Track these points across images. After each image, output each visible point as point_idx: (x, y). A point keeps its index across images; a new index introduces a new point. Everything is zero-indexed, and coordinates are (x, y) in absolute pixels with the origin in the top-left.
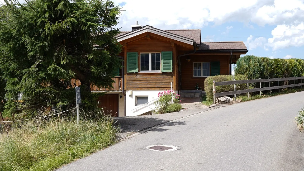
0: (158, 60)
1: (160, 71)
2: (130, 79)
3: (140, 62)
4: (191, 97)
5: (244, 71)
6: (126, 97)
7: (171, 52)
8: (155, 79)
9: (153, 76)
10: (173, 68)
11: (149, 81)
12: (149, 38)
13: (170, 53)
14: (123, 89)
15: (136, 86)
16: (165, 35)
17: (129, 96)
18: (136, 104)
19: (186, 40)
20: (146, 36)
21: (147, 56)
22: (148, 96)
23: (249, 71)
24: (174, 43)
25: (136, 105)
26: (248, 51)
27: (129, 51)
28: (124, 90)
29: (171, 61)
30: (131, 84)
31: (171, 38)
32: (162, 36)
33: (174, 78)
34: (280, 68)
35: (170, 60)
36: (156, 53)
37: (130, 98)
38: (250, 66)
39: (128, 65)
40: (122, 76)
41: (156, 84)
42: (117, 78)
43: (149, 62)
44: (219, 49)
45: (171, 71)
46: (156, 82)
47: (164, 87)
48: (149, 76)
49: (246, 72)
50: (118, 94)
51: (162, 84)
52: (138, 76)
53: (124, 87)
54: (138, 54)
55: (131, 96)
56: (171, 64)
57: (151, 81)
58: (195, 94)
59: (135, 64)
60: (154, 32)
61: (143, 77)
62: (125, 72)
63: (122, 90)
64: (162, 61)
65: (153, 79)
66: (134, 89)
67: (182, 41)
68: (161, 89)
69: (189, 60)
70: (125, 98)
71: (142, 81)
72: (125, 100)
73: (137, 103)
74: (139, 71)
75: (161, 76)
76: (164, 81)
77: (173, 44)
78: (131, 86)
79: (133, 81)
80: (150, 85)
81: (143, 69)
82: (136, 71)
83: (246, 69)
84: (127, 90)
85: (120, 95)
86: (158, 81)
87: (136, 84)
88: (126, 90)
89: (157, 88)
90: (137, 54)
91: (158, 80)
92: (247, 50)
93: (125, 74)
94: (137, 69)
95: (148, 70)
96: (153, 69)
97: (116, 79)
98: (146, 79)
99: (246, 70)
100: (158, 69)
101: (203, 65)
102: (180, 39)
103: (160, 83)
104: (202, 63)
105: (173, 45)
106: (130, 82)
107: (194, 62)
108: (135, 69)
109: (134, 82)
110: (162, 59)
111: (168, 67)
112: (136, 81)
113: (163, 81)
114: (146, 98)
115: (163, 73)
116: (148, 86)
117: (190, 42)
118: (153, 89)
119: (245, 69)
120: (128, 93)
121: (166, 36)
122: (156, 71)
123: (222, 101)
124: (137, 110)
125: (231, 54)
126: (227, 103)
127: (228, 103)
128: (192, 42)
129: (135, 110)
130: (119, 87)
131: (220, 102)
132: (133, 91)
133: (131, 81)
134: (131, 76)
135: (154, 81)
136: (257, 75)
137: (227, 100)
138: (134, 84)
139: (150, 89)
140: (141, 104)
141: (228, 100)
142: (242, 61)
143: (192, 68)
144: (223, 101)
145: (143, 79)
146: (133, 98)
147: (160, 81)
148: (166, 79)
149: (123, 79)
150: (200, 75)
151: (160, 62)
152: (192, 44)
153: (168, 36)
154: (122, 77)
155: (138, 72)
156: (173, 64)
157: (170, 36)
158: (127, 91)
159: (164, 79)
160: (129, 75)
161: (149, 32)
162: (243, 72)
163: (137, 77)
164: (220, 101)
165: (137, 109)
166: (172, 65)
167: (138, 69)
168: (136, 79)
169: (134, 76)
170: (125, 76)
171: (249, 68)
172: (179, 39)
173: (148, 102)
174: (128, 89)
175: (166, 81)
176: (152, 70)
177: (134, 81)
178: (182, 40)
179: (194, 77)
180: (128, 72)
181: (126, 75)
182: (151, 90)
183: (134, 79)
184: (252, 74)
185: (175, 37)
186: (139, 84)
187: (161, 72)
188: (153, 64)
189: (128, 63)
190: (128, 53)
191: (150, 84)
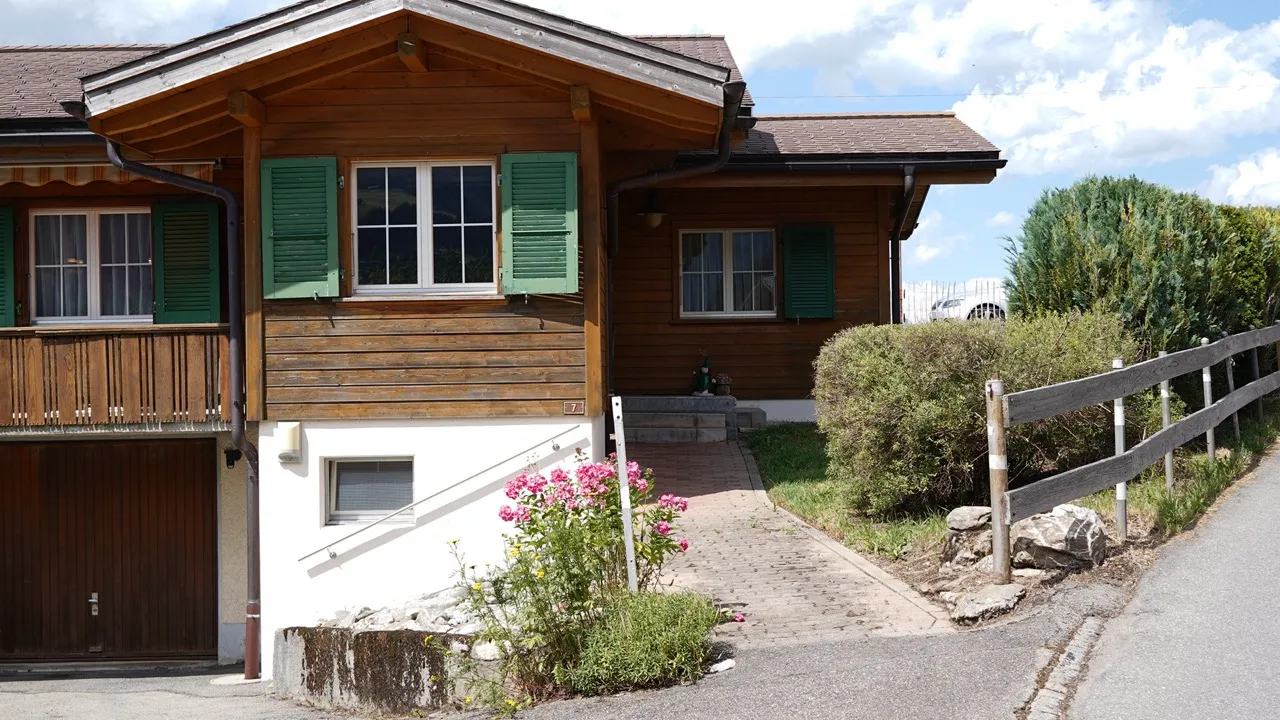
0: (480, 208)
1: (494, 284)
2: (284, 342)
3: (355, 227)
4: (676, 440)
5: (1085, 284)
6: (256, 468)
7: (570, 160)
8: (461, 342)
9: (442, 323)
10: (581, 267)
11: (418, 358)
12: (412, 60)
13: (563, 165)
14: (235, 410)
15: (324, 395)
16: (524, 37)
17: (277, 461)
18: (333, 512)
19: (677, 70)
20: (395, 47)
21: (405, 182)
22: (412, 457)
23: (1126, 286)
24: (593, 95)
25: (331, 520)
26: (1003, 164)
27: (277, 149)
28: (243, 416)
29: (571, 220)
30: (292, 375)
31: (573, 59)
32: (509, 39)
33: (592, 334)
34: (1251, 265)
35: (563, 209)
36: (461, 163)
37: (288, 475)
38: (1130, 255)
39: (268, 246)
40: (231, 324)
41: (467, 377)
42: (191, 339)
43: (418, 226)
44: (838, 149)
45: (568, 284)
46: (467, 366)
47: (521, 393)
48: (416, 323)
49: (1103, 292)
50: (215, 439)
51: (502, 376)
52: (344, 325)
53: (242, 399)
54: (342, 171)
55: (292, 459)
56: (572, 242)
57: (431, 358)
58: (696, 422)
59: (321, 237)
60: (446, 14)
61: (376, 331)
62: (250, 299)
63: (229, 422)
64: (507, 216)
65: (443, 342)
66: (314, 410)
67: (651, 76)
68: (502, 407)
69: (656, 219)
70: (251, 473)
71: (371, 359)
72: (251, 484)
73: (337, 508)
74: (345, 288)
75: (503, 323)
76: (524, 357)
77: (581, 98)
78: (294, 393)
79: (307, 358)
80: (422, 382)
81: (371, 275)
82: (329, 287)
83: (1106, 270)
84: (265, 417)
85: (224, 444)
86: (479, 358)
87: (327, 379)
88: (258, 422)
89: (473, 404)
90: (331, 172)
91: (483, 346)
92: (1002, 157)
93: (251, 313)
94: (333, 277)
95: (411, 278)
96: (445, 271)
97: (189, 348)
98: (400, 344)
99: (1103, 281)
100: (482, 272)
101: (736, 250)
102: (636, 65)
103: (494, 372)
104: (728, 235)
105: (582, 111)
106: (287, 367)
107: (681, 232)
108: (320, 275)
109: (314, 363)
110: (506, 208)
111: (545, 260)
112: (324, 358)
113: (511, 358)
114: (400, 469)
115: (516, 303)
116: (409, 391)
117: (703, 84)
118: (448, 409)
119: (1097, 271)
120: (273, 441)
121: (535, 41)
122: (464, 285)
123: (1045, 545)
124: (333, 556)
125: (908, 180)
126: (1088, 566)
127: (1096, 566)
128: (716, 82)
129: (325, 557)
130: (212, 400)
131: (1023, 555)
132: (305, 424)
133: (295, 358)
134: (294, 324)
135: (456, 358)
136: (1183, 318)
137: (1090, 540)
138: (312, 376)
139: (423, 409)
140: (367, 517)
141: (1093, 535)
142: (1070, 218)
143: (674, 268)
144: (1057, 547)
145: (376, 346)
146: (305, 474)
147: (495, 357)
148: (537, 340)
149: (233, 341)
150: (720, 308)
151: (494, 224)
152: (715, 96)
153: (547, 44)
154: (226, 332)
155: (341, 296)
156: (581, 241)
157: (564, 41)
158: (262, 429)
159: (523, 341)
160: (279, 313)
161: (415, 10)
162: (1076, 293)
163: (334, 332)
164: (1028, 545)
165: (339, 550)
166: (576, 246)
167: (337, 272)
168: (324, 341)
169: (316, 324)
170: (253, 321)
171: (1124, 266)
172: (627, 60)
173: (410, 500)
174: (269, 414)
175: (537, 356)
176: (437, 280)
177: (314, 358)
178: (649, 70)
179: (683, 315)
180: (271, 297)
181: (254, 316)
182: (435, 419)
183: (310, 343)
184: (1147, 303)
185: (595, 51)
186: (350, 375)
187: (499, 293)
188: (444, 241)
189: (268, 232)
190: (270, 164)
191: (429, 374)
